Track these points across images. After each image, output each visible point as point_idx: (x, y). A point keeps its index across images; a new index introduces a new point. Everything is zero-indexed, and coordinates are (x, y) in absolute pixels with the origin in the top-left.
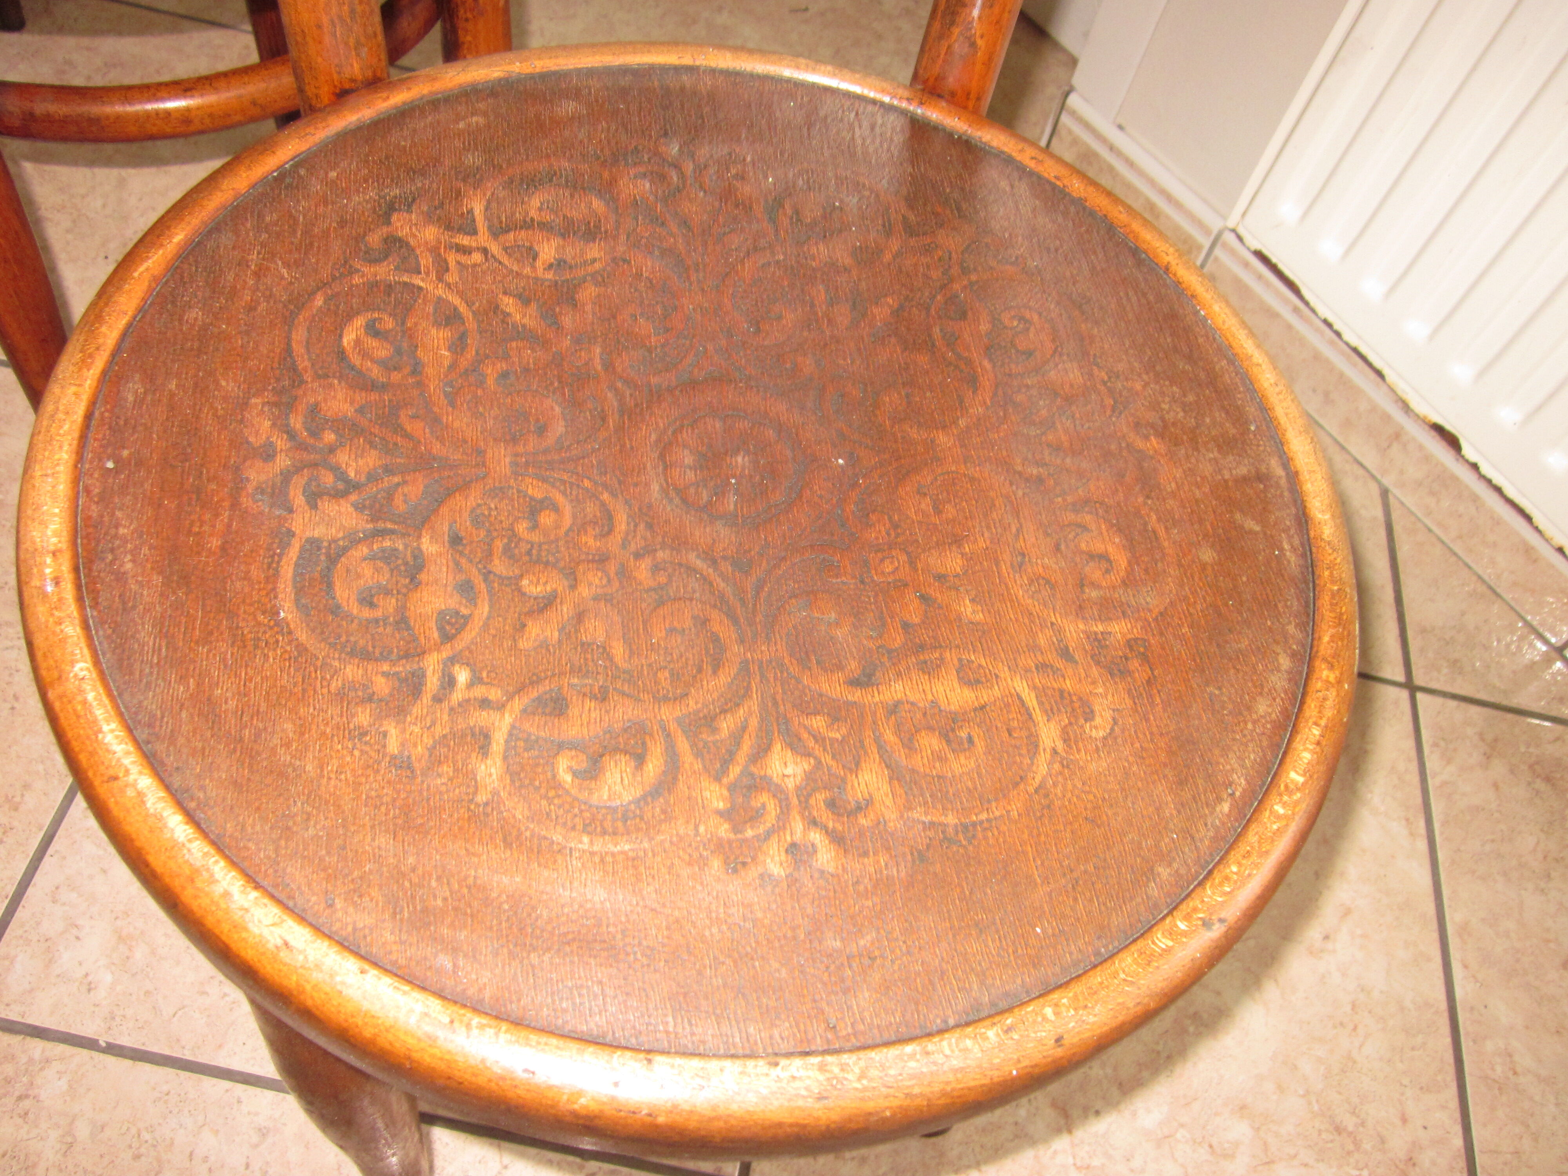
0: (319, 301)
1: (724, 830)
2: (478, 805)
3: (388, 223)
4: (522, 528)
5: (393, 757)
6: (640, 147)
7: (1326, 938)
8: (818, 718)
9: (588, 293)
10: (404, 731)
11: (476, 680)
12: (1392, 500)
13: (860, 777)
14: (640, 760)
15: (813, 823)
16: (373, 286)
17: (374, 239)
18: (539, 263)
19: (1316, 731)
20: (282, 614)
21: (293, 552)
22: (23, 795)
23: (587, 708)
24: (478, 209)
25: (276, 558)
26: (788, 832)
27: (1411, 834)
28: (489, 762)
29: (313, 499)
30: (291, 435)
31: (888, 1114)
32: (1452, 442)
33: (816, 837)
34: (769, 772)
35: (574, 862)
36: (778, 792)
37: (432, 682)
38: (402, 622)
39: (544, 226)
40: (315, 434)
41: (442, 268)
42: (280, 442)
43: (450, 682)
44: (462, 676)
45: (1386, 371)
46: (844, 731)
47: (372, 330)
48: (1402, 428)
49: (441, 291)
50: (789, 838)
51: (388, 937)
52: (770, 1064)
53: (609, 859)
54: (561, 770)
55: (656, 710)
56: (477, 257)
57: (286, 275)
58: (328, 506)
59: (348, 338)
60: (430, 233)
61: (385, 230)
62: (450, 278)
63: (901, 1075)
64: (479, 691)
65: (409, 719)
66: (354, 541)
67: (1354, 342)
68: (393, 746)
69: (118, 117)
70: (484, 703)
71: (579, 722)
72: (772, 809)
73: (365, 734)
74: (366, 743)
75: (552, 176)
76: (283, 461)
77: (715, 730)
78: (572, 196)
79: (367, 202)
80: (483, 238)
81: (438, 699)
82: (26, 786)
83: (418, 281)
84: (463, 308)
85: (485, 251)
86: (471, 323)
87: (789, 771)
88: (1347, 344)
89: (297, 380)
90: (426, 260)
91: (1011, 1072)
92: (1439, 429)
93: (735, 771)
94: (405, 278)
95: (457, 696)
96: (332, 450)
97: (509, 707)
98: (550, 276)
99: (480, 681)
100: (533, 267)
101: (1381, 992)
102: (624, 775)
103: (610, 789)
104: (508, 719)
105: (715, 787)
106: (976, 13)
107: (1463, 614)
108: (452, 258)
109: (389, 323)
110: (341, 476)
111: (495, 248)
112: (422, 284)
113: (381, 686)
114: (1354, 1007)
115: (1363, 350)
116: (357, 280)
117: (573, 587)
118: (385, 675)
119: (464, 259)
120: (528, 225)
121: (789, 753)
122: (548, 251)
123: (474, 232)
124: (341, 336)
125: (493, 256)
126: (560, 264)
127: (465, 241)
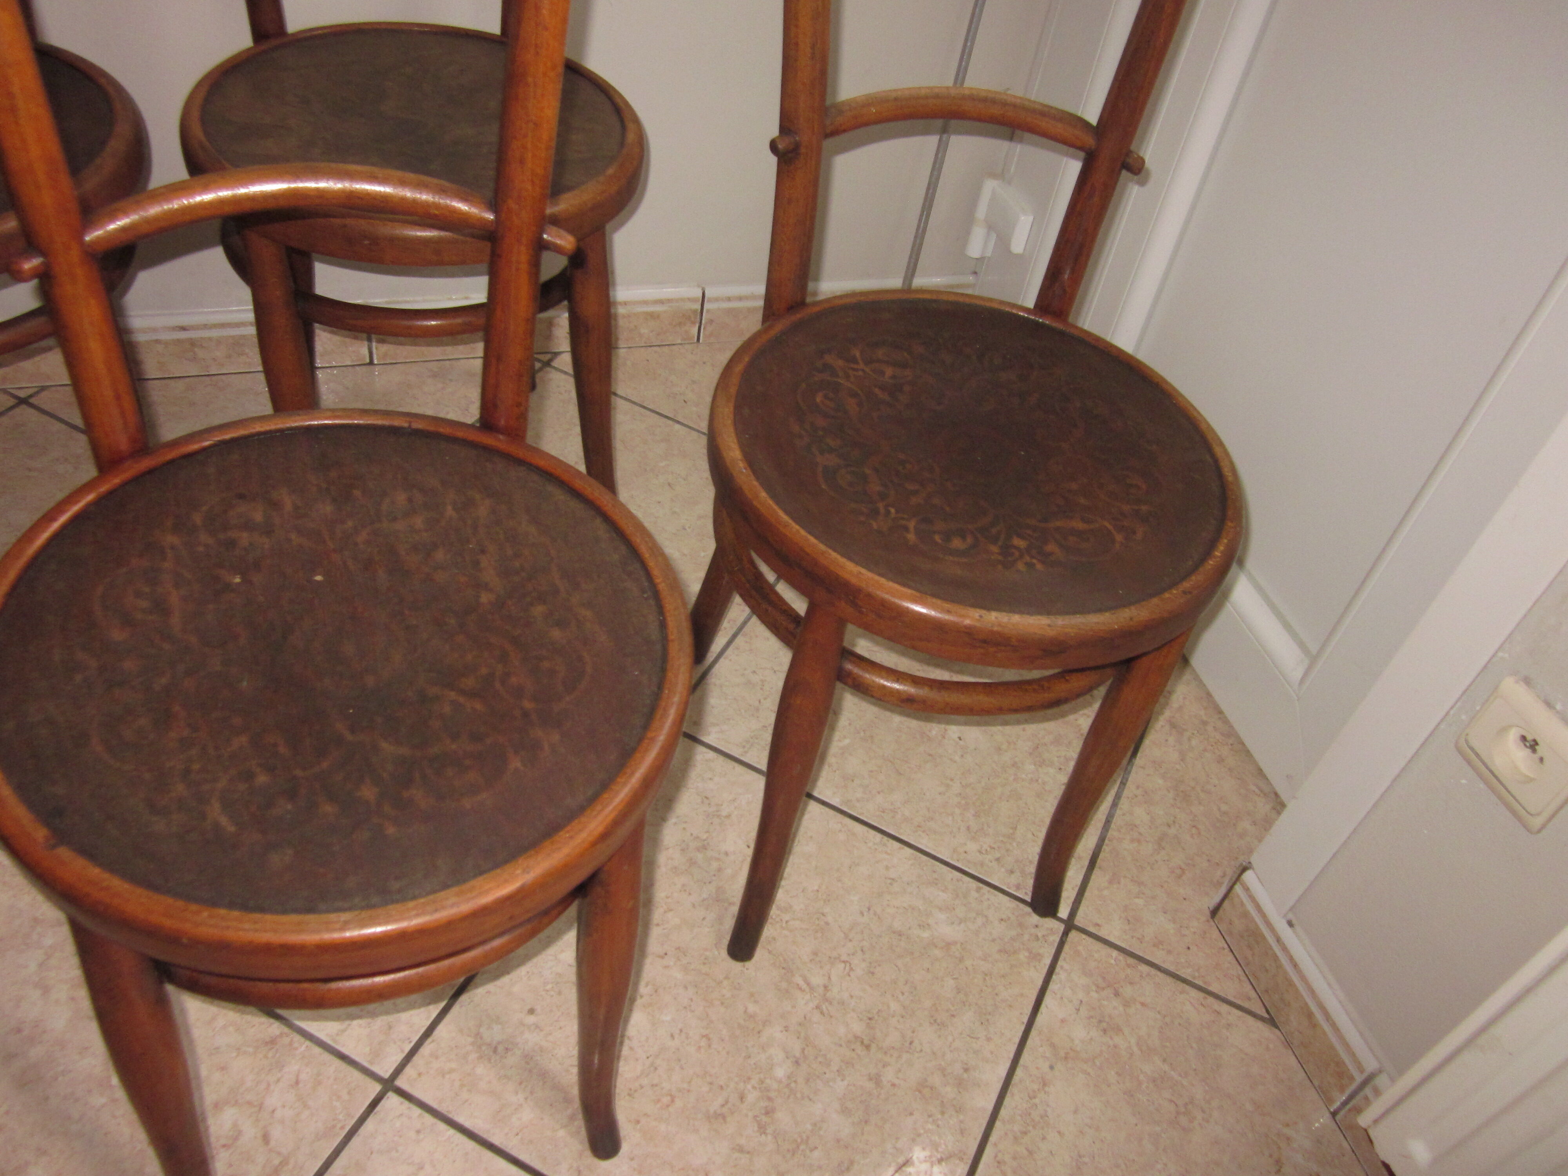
0: (804, 385)
1: (1000, 558)
2: (911, 546)
3: (823, 358)
4: (900, 468)
5: (876, 530)
6: (919, 332)
8: (1028, 530)
9: (907, 388)
10: (877, 523)
11: (897, 512)
13: (1048, 546)
14: (964, 538)
15: (1032, 557)
16: (823, 382)
17: (819, 364)
18: (886, 376)
19: (1226, 541)
20: (822, 486)
21: (820, 468)
23: (940, 523)
24: (858, 354)
25: (814, 470)
26: (1024, 559)
28: (910, 534)
29: (821, 452)
30: (807, 431)
31: (1072, 635)
33: (1034, 561)
34: (1013, 543)
35: (948, 563)
36: (1017, 548)
37: (882, 510)
38: (865, 492)
39: (885, 362)
40: (815, 431)
41: (848, 376)
42: (804, 433)
43: (888, 511)
44: (893, 510)
46: (1039, 534)
47: (826, 397)
49: (849, 385)
50: (1025, 561)
53: (961, 563)
54: (936, 538)
55: (966, 525)
56: (860, 373)
57: (789, 376)
58: (827, 455)
59: (819, 399)
60: (840, 363)
61: (822, 361)
62: (851, 380)
64: (900, 515)
65: (878, 520)
66: (840, 467)
68: (875, 527)
70: (903, 518)
71: (938, 526)
72: (1017, 554)
73: (864, 523)
74: (865, 525)
75: (884, 343)
76: (807, 439)
77: (989, 532)
78: (894, 351)
79: (813, 350)
80: (861, 366)
81: (886, 516)
83: (840, 380)
84: (859, 392)
85: (863, 370)
86: (863, 397)
87: (1021, 543)
89: (803, 412)
90: (841, 374)
93: (1000, 543)
94: (834, 379)
95: (892, 515)
96: (823, 437)
97: (912, 520)
98: (891, 381)
100: (884, 377)
102: (960, 542)
103: (955, 544)
104: (913, 523)
105: (994, 546)
106: (1066, 276)
108: (851, 372)
109: (831, 395)
110: (829, 446)
111: (867, 370)
113: (865, 510)
116: (816, 379)
117: (924, 488)
118: (865, 507)
119: (855, 373)
120: (879, 361)
121: (1020, 539)
122: (889, 371)
123: (857, 363)
124: (815, 399)
125: (867, 372)
126: (894, 377)
127: (855, 366)
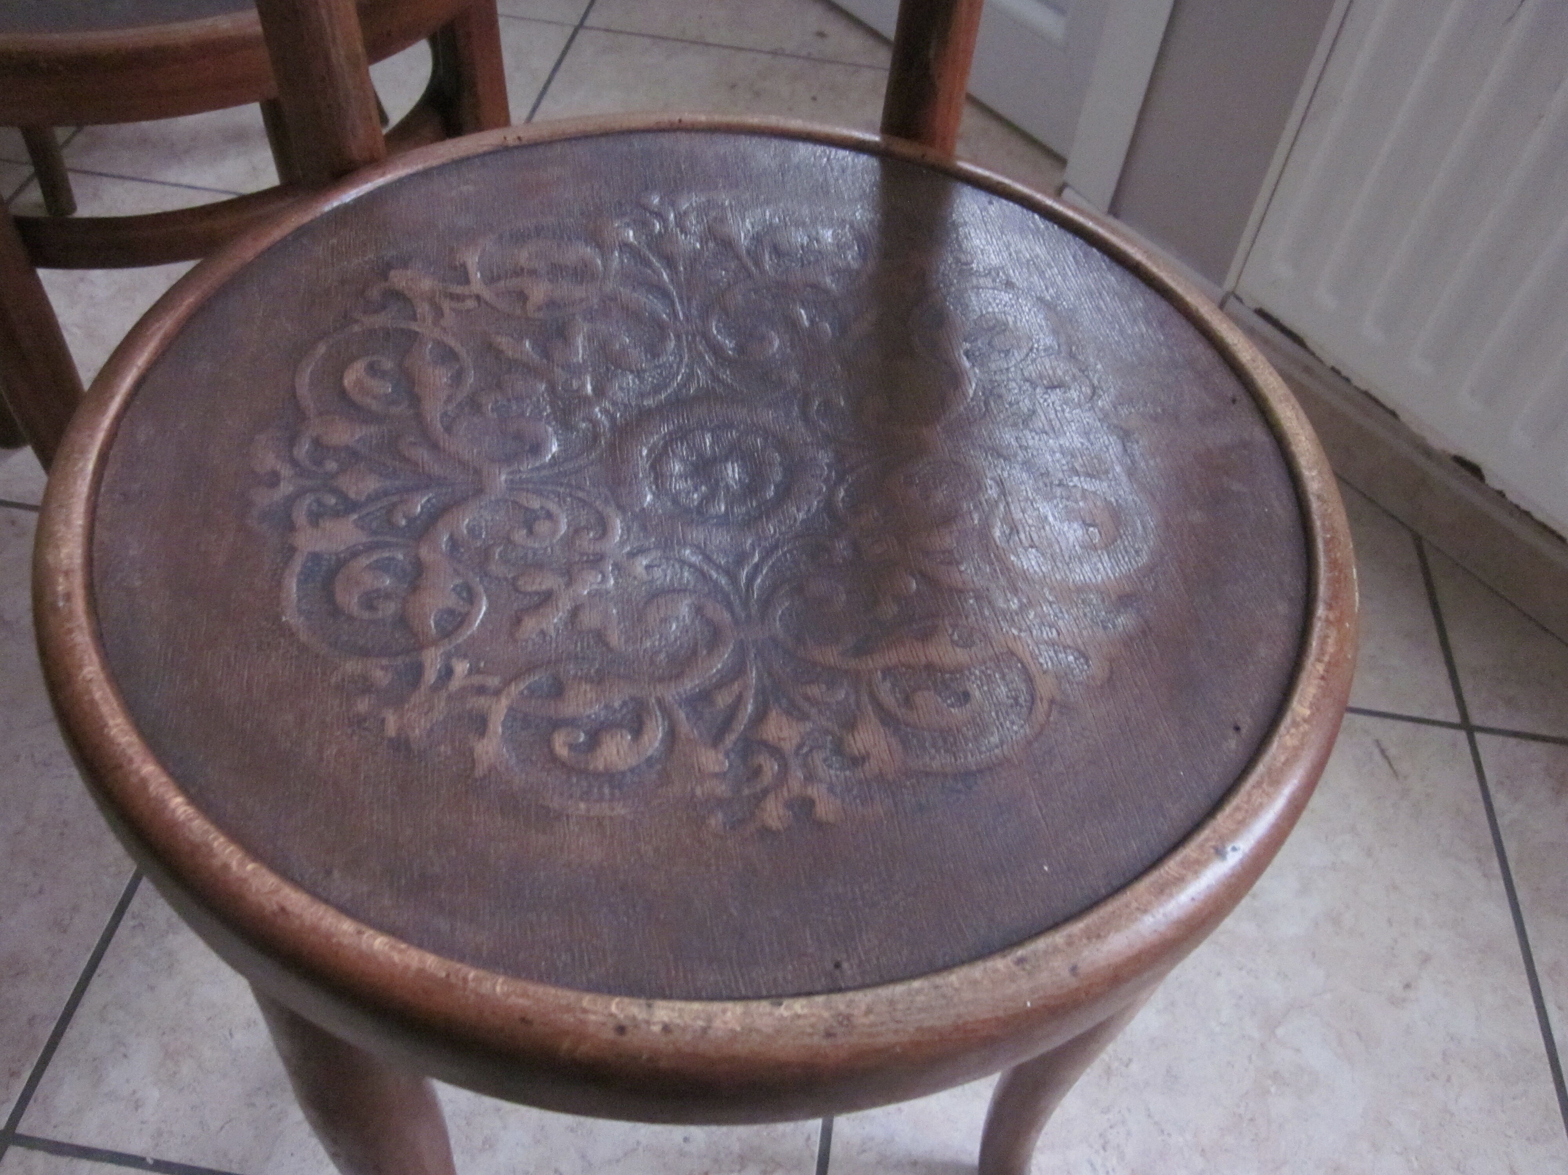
0: (322, 349)
1: (722, 790)
2: (476, 780)
3: (386, 279)
4: (518, 535)
5: (391, 740)
6: (623, 201)
7: (1407, 986)
8: (812, 686)
10: (401, 717)
11: (474, 669)
12: (1426, 546)
13: (856, 737)
14: (637, 733)
15: (811, 779)
16: (371, 332)
17: (374, 293)
18: (530, 306)
20: (284, 619)
21: (297, 565)
22: (71, 918)
23: (582, 690)
24: (472, 261)
25: (279, 571)
26: (785, 789)
27: (1485, 875)
28: (485, 741)
29: (315, 519)
30: (294, 463)
32: (1475, 471)
34: (765, 737)
35: (572, 828)
36: (774, 751)
37: (431, 674)
38: (402, 621)
39: (531, 272)
40: (318, 462)
41: (437, 314)
42: (284, 470)
43: (448, 673)
44: (461, 667)
45: (1397, 409)
47: (373, 370)
48: (1426, 473)
49: (439, 335)
50: (786, 794)
51: (387, 902)
52: (773, 1004)
53: (607, 822)
54: (557, 745)
55: (652, 689)
56: (470, 304)
57: (290, 329)
58: (328, 524)
59: (350, 379)
60: (426, 284)
61: (384, 285)
62: (444, 323)
63: (909, 1009)
64: (477, 680)
65: (407, 706)
66: (354, 554)
67: (1364, 386)
68: (391, 729)
70: (481, 690)
71: (575, 703)
73: (365, 720)
74: (365, 729)
75: (539, 231)
76: (286, 488)
77: (711, 704)
78: (559, 246)
79: (366, 262)
80: (476, 286)
81: (436, 688)
83: (414, 327)
84: (457, 349)
85: (478, 298)
86: (467, 361)
87: (785, 733)
88: (1357, 389)
89: (301, 415)
90: (422, 309)
92: (1461, 462)
93: (731, 739)
94: (403, 325)
95: (455, 684)
96: (334, 476)
97: (505, 693)
98: (540, 315)
99: (478, 670)
100: (524, 309)
101: (1473, 1040)
102: (620, 747)
103: (605, 759)
104: (504, 702)
105: (711, 754)
108: (446, 305)
109: (388, 364)
110: (344, 498)
111: (487, 295)
112: (417, 329)
113: (381, 677)
114: (1444, 1054)
115: (1374, 392)
116: (356, 328)
117: (569, 584)
118: (382, 668)
119: (458, 305)
120: (519, 272)
121: (784, 719)
122: (538, 293)
123: (467, 281)
124: (342, 378)
125: (486, 303)
126: (549, 305)
127: (459, 290)
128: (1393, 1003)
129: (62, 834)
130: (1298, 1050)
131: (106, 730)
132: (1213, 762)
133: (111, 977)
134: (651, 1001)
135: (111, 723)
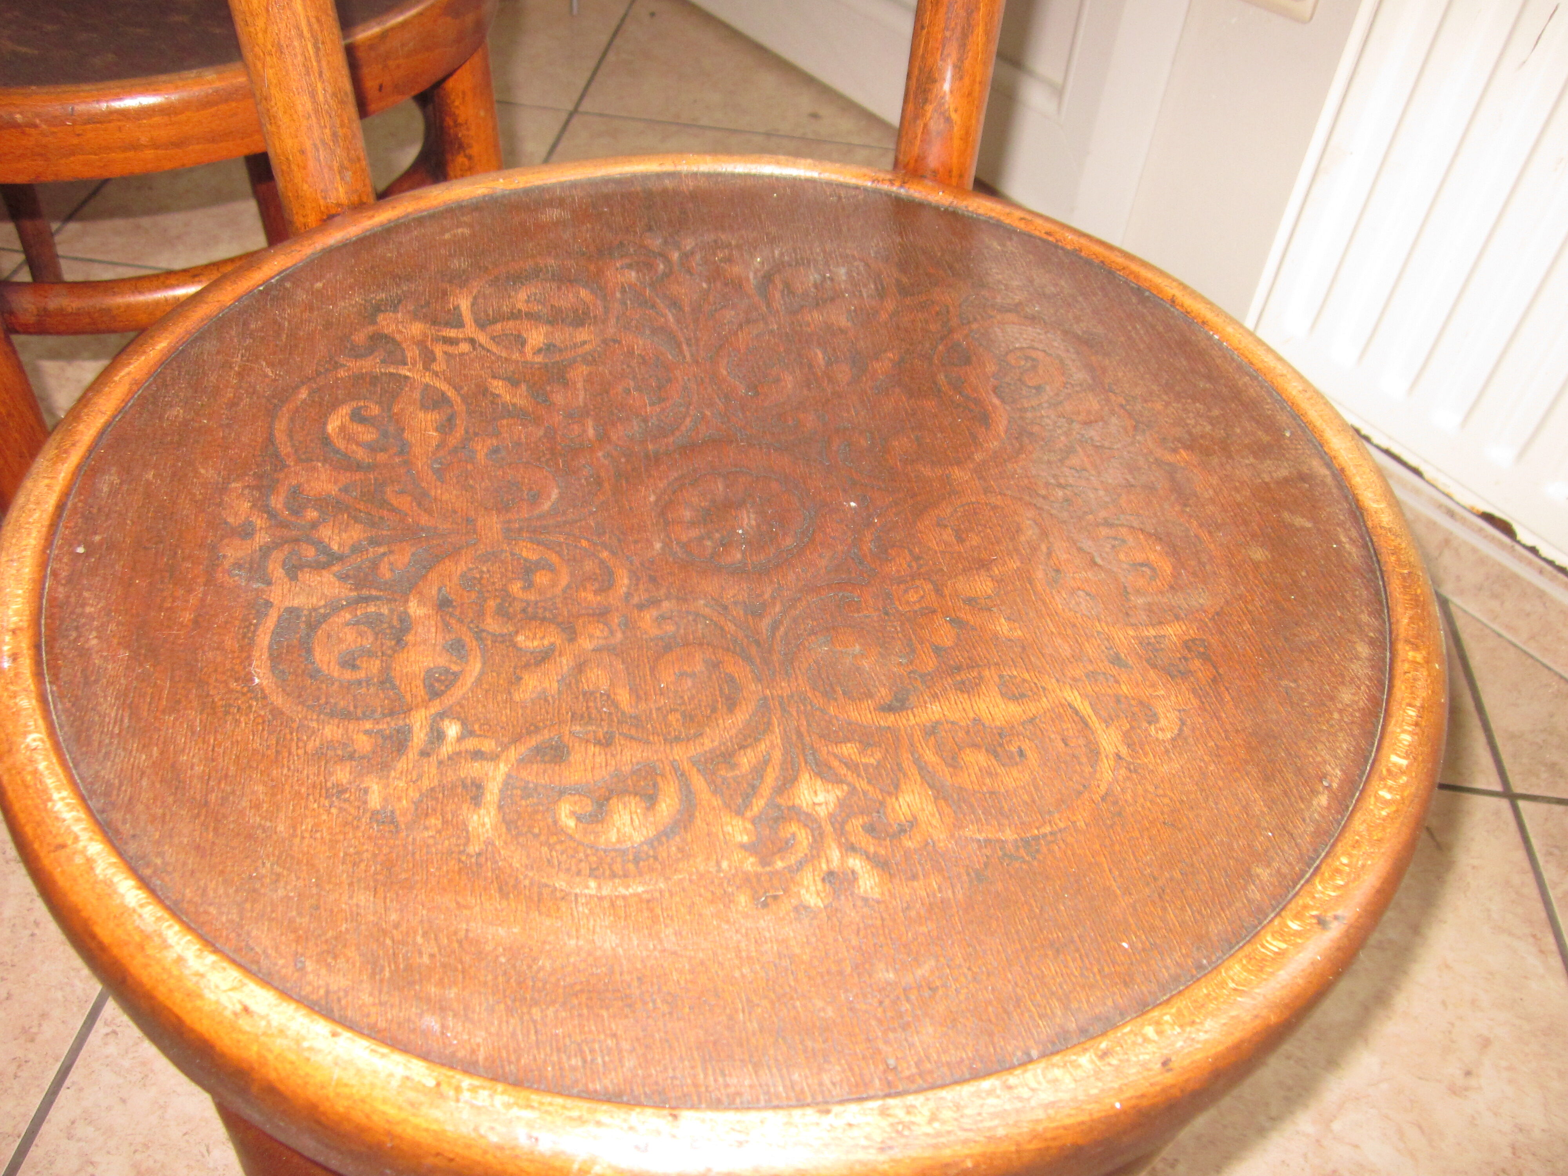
0: (303, 394)
1: (750, 864)
2: (469, 856)
3: (374, 322)
4: (516, 588)
5: (374, 813)
6: (626, 242)
7: (1468, 1073)
8: (849, 745)
9: (579, 374)
10: (387, 786)
11: (467, 733)
12: (1453, 608)
13: (901, 799)
14: (651, 800)
15: (851, 848)
16: (358, 379)
17: (360, 337)
18: (528, 349)
19: (1412, 712)
20: (257, 681)
21: (271, 622)
22: (40, 1025)
23: (591, 753)
24: (464, 304)
25: (252, 628)
26: (823, 861)
27: (1542, 952)
28: (482, 811)
29: (293, 571)
30: (272, 514)
31: (969, 1164)
32: (1505, 528)
33: (855, 863)
34: (797, 801)
35: (580, 909)
36: (808, 820)
37: (419, 736)
38: (386, 681)
39: (530, 316)
40: (296, 512)
41: (429, 358)
42: (259, 522)
43: (438, 736)
44: (452, 730)
45: (1422, 468)
46: (878, 755)
47: (357, 417)
48: (1451, 533)
49: (428, 379)
50: (824, 866)
51: (366, 999)
52: (821, 1112)
53: (621, 903)
54: (563, 815)
55: (668, 751)
56: (465, 347)
57: (270, 374)
58: (306, 576)
59: (332, 426)
60: (417, 329)
61: (371, 329)
62: (435, 367)
63: (979, 1114)
64: (471, 744)
65: (393, 774)
66: (335, 608)
67: (1385, 444)
68: (375, 800)
69: (129, 306)
70: (477, 755)
71: (582, 767)
72: (804, 838)
73: (344, 791)
74: (345, 800)
75: (537, 272)
76: (262, 538)
77: (733, 766)
78: (559, 288)
79: (353, 306)
80: (470, 329)
81: (424, 754)
82: (44, 1016)
83: (404, 371)
84: (451, 393)
85: (472, 341)
86: (459, 406)
87: (821, 798)
88: (1378, 447)
89: (279, 464)
90: (412, 352)
91: (1113, 1107)
92: (1489, 518)
93: (758, 805)
94: (392, 370)
95: (446, 749)
96: (314, 525)
97: (504, 757)
98: (539, 359)
99: (472, 733)
100: (522, 352)
101: (1543, 1130)
102: (635, 817)
103: (618, 831)
104: (503, 768)
105: (738, 822)
106: (947, 87)
107: (1552, 716)
108: (439, 350)
109: (375, 410)
110: (325, 550)
111: (482, 338)
112: (408, 374)
113: (363, 743)
114: (1514, 1148)
115: (1396, 450)
116: (342, 373)
117: (572, 640)
118: (367, 732)
119: (450, 349)
120: (515, 315)
121: (819, 782)
122: (536, 337)
123: (460, 325)
124: (325, 424)
125: (480, 345)
126: (549, 348)
127: (452, 333)
128: (1454, 1093)
129: (33, 935)
130: (1356, 1146)
131: (50, 804)
132: (1304, 820)
133: (81, 1090)
134: (675, 1112)
135: (56, 796)
